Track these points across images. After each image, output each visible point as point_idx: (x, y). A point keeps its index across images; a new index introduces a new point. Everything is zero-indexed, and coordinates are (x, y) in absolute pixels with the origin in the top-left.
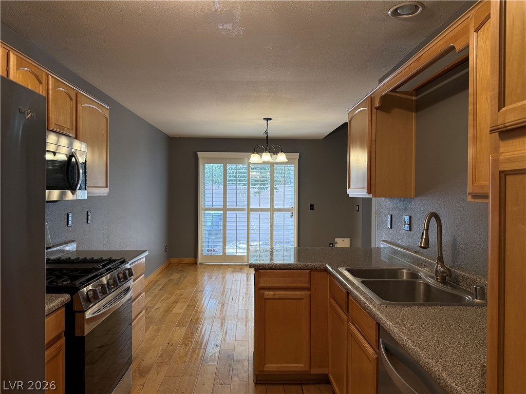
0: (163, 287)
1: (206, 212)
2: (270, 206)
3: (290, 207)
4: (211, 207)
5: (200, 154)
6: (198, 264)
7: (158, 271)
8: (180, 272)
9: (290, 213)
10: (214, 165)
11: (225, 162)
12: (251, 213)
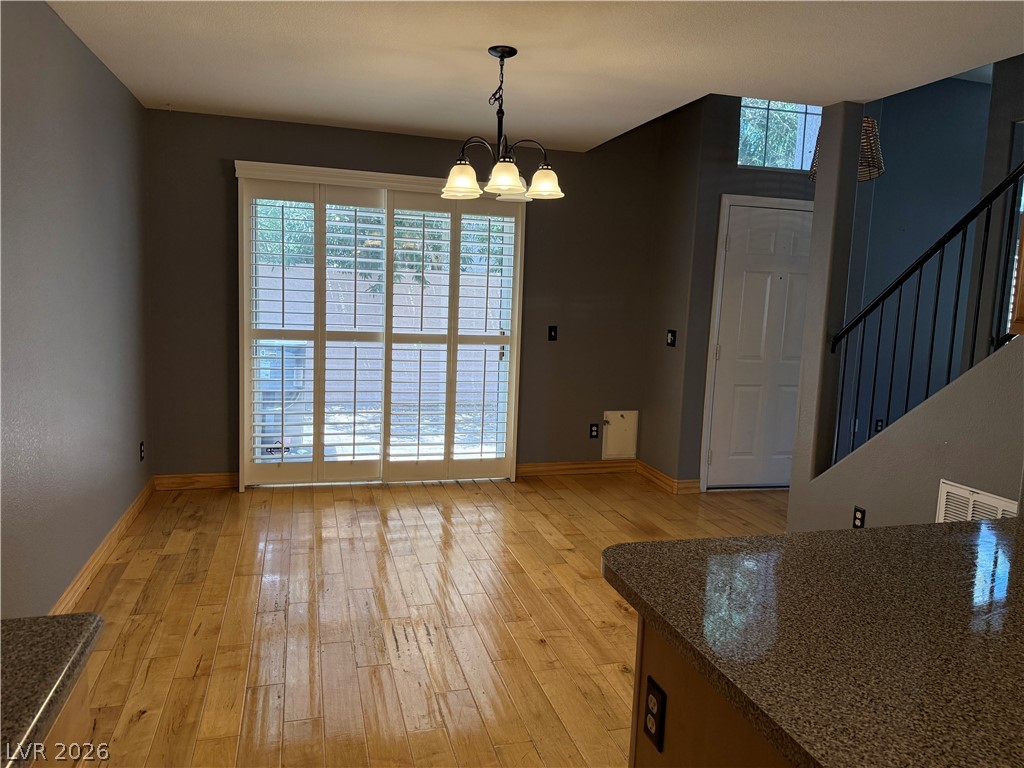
0: (145, 597)
1: (262, 342)
2: (449, 330)
3: (498, 333)
4: (280, 327)
5: (243, 168)
6: (242, 489)
7: (119, 527)
8: (190, 524)
9: (498, 347)
10: (288, 203)
11: (319, 197)
12: (394, 346)
